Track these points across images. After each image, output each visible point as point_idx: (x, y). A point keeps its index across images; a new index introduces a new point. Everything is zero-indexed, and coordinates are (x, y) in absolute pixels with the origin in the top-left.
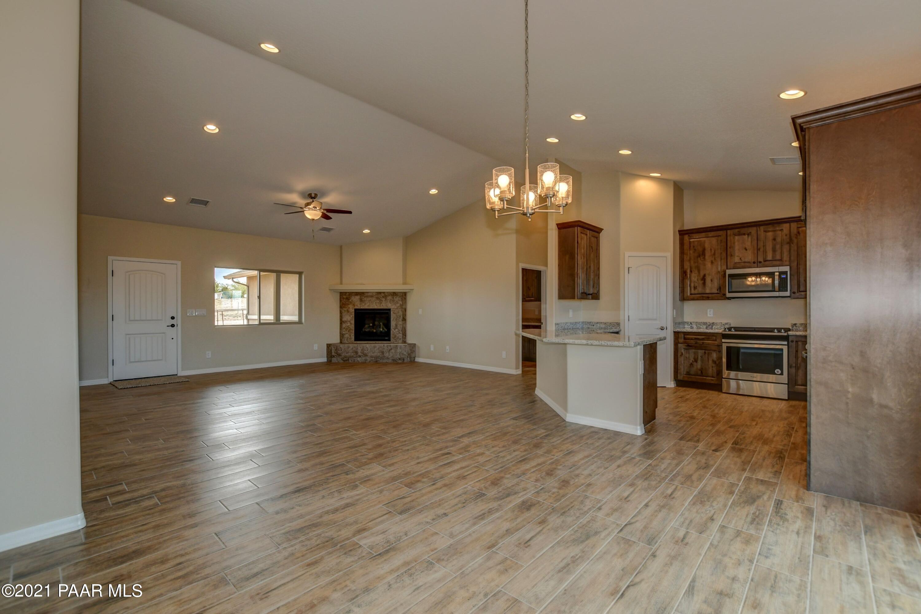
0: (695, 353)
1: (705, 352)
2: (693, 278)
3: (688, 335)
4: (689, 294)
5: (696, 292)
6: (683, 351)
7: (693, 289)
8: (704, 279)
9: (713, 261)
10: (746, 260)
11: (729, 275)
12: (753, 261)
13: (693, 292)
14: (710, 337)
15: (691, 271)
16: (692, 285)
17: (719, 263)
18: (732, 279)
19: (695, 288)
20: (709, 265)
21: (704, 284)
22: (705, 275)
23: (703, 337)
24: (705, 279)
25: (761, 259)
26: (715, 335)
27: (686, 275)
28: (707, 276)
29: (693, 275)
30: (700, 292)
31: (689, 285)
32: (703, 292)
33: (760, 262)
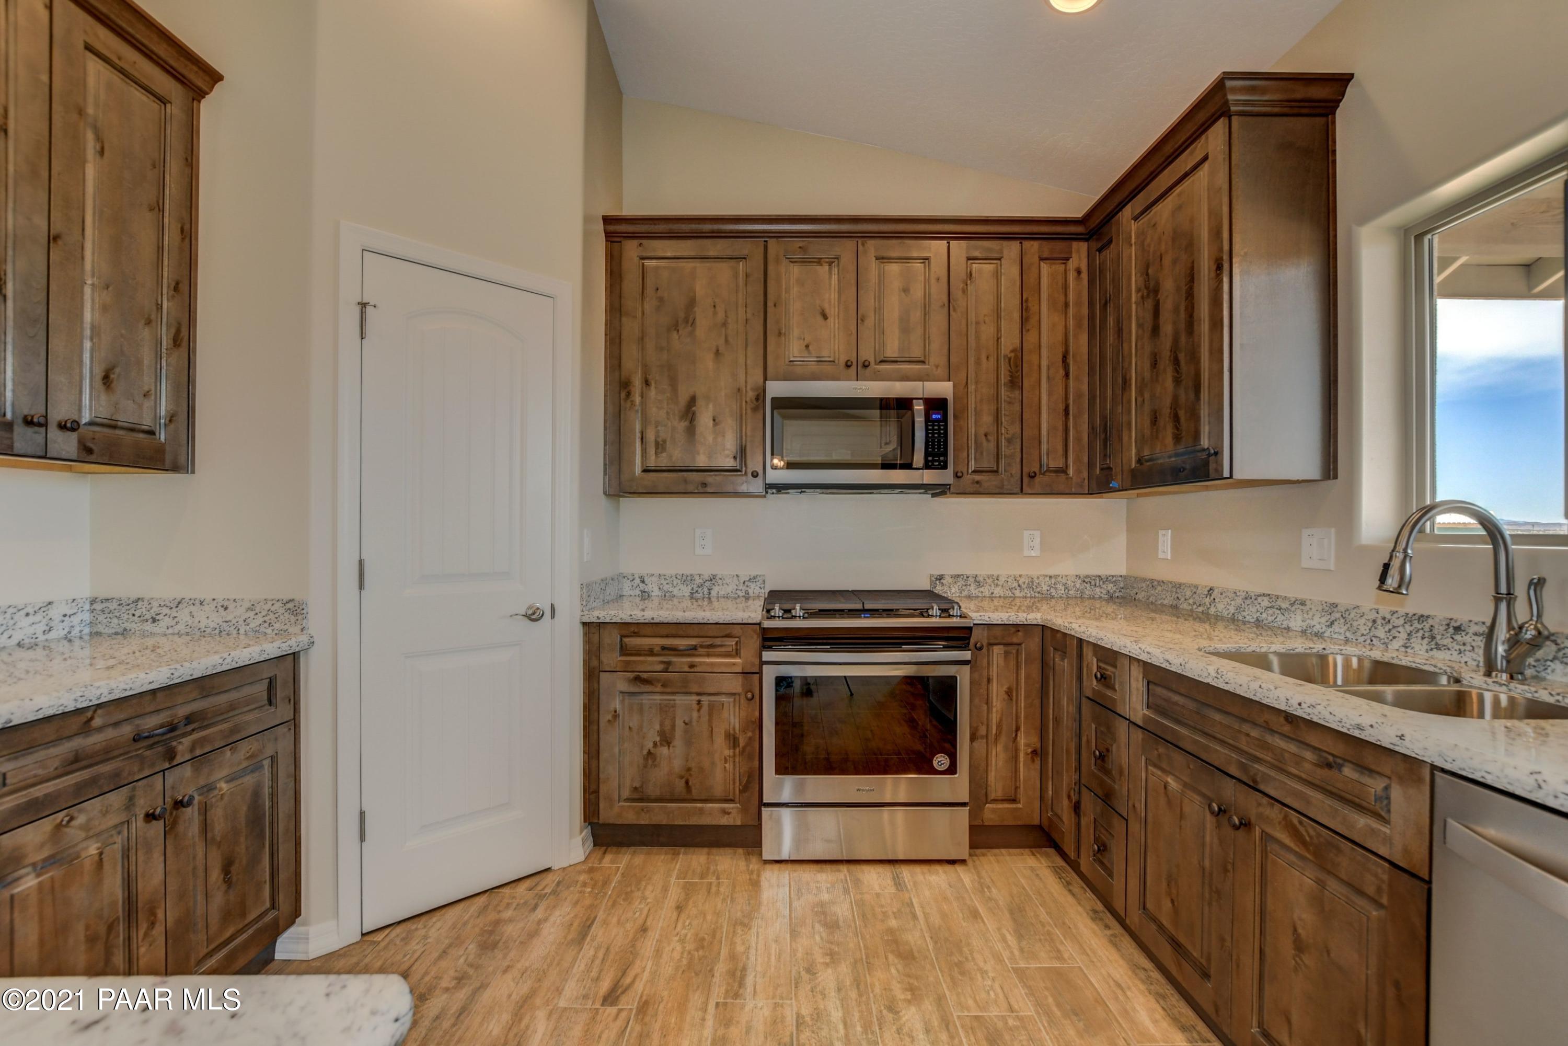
0: (665, 710)
1: (699, 702)
2: (654, 409)
3: (636, 634)
4: (638, 470)
5: (663, 462)
6: (617, 704)
7: (652, 451)
8: (689, 412)
9: (722, 349)
10: (826, 354)
11: (774, 400)
12: (843, 359)
13: (652, 462)
14: (718, 641)
15: (647, 383)
16: (651, 436)
17: (741, 360)
18: (785, 417)
19: (660, 446)
20: (707, 362)
21: (691, 431)
22: (692, 401)
23: (693, 642)
24: (694, 414)
25: (867, 354)
26: (737, 631)
27: (629, 394)
28: (700, 402)
29: (652, 393)
30: (679, 464)
31: (638, 435)
32: (688, 463)
33: (866, 366)
